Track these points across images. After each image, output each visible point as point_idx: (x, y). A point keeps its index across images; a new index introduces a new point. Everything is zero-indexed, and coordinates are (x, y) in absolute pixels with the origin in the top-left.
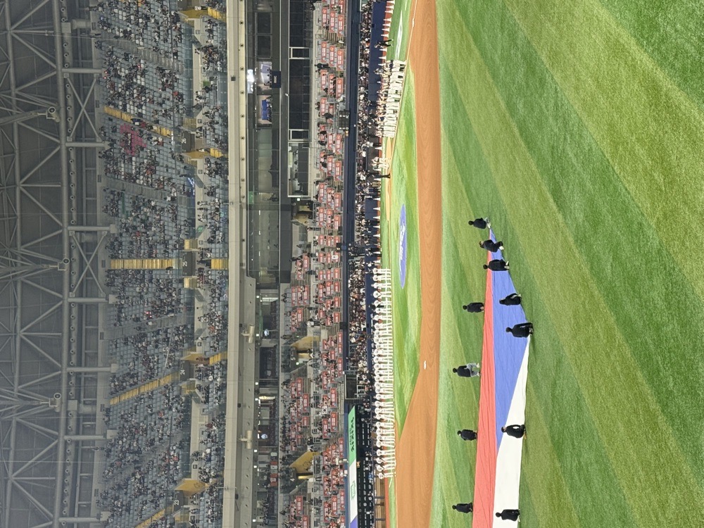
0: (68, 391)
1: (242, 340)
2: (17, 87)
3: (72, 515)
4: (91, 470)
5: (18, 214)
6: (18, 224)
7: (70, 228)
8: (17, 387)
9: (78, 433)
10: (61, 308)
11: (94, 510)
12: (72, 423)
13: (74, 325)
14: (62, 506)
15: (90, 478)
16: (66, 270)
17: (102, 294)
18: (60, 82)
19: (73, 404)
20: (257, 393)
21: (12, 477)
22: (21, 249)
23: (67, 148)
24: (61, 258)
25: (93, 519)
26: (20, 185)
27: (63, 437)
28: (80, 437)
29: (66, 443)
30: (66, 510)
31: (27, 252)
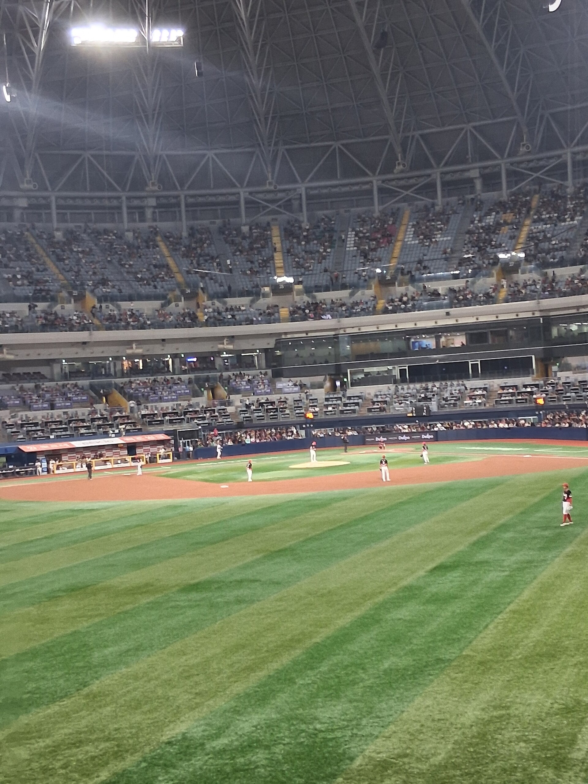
0: (164, 197)
2: (421, 136)
3: (58, 207)
5: (313, 145)
6: (304, 145)
7: (303, 189)
9: (129, 208)
10: (235, 186)
11: (63, 225)
12: (136, 203)
13: (221, 199)
14: (65, 198)
16: (268, 187)
17: (248, 221)
18: (428, 172)
19: (152, 202)
21: (88, 154)
22: (282, 149)
23: (371, 182)
24: (278, 182)
25: (55, 225)
26: (337, 145)
27: (124, 195)
28: (125, 210)
29: (119, 198)
30: (62, 202)
31: (280, 155)
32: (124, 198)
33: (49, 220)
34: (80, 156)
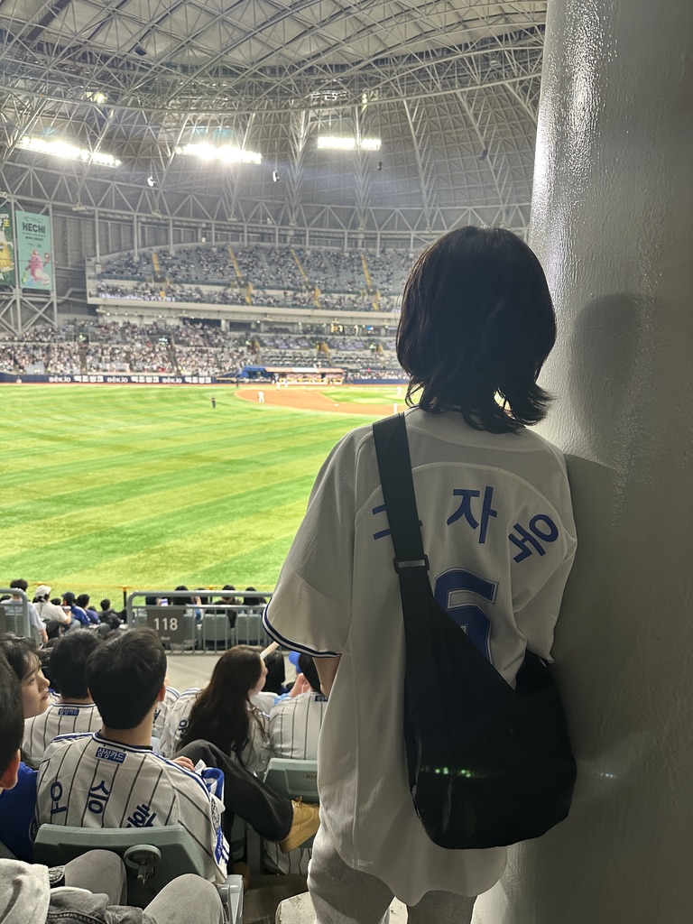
0: (369, 234)
1: (383, 319)
2: (520, 207)
3: (310, 236)
4: (332, 245)
5: (457, 208)
6: (451, 208)
8: (371, 208)
9: (348, 239)
10: (409, 230)
11: (311, 247)
12: (353, 236)
13: (401, 237)
14: (314, 232)
15: (327, 245)
16: (426, 232)
17: (414, 250)
18: (520, 229)
19: (362, 236)
20: (360, 326)
21: (329, 207)
22: (438, 209)
24: (434, 229)
25: (307, 246)
26: (470, 208)
27: (346, 232)
28: (346, 240)
29: (343, 233)
30: (312, 234)
31: (437, 212)
32: (346, 234)
33: (305, 244)
34: (323, 208)
